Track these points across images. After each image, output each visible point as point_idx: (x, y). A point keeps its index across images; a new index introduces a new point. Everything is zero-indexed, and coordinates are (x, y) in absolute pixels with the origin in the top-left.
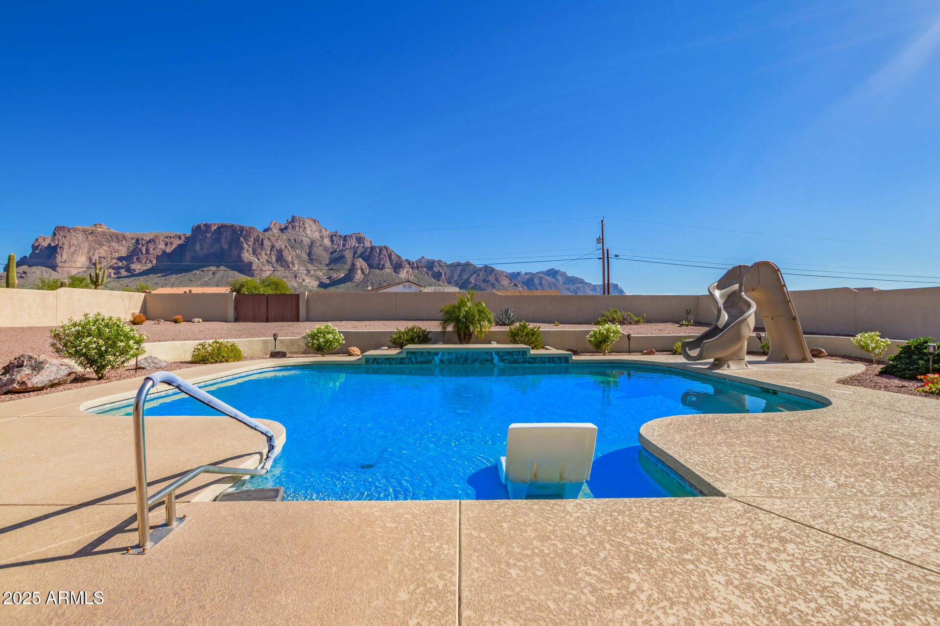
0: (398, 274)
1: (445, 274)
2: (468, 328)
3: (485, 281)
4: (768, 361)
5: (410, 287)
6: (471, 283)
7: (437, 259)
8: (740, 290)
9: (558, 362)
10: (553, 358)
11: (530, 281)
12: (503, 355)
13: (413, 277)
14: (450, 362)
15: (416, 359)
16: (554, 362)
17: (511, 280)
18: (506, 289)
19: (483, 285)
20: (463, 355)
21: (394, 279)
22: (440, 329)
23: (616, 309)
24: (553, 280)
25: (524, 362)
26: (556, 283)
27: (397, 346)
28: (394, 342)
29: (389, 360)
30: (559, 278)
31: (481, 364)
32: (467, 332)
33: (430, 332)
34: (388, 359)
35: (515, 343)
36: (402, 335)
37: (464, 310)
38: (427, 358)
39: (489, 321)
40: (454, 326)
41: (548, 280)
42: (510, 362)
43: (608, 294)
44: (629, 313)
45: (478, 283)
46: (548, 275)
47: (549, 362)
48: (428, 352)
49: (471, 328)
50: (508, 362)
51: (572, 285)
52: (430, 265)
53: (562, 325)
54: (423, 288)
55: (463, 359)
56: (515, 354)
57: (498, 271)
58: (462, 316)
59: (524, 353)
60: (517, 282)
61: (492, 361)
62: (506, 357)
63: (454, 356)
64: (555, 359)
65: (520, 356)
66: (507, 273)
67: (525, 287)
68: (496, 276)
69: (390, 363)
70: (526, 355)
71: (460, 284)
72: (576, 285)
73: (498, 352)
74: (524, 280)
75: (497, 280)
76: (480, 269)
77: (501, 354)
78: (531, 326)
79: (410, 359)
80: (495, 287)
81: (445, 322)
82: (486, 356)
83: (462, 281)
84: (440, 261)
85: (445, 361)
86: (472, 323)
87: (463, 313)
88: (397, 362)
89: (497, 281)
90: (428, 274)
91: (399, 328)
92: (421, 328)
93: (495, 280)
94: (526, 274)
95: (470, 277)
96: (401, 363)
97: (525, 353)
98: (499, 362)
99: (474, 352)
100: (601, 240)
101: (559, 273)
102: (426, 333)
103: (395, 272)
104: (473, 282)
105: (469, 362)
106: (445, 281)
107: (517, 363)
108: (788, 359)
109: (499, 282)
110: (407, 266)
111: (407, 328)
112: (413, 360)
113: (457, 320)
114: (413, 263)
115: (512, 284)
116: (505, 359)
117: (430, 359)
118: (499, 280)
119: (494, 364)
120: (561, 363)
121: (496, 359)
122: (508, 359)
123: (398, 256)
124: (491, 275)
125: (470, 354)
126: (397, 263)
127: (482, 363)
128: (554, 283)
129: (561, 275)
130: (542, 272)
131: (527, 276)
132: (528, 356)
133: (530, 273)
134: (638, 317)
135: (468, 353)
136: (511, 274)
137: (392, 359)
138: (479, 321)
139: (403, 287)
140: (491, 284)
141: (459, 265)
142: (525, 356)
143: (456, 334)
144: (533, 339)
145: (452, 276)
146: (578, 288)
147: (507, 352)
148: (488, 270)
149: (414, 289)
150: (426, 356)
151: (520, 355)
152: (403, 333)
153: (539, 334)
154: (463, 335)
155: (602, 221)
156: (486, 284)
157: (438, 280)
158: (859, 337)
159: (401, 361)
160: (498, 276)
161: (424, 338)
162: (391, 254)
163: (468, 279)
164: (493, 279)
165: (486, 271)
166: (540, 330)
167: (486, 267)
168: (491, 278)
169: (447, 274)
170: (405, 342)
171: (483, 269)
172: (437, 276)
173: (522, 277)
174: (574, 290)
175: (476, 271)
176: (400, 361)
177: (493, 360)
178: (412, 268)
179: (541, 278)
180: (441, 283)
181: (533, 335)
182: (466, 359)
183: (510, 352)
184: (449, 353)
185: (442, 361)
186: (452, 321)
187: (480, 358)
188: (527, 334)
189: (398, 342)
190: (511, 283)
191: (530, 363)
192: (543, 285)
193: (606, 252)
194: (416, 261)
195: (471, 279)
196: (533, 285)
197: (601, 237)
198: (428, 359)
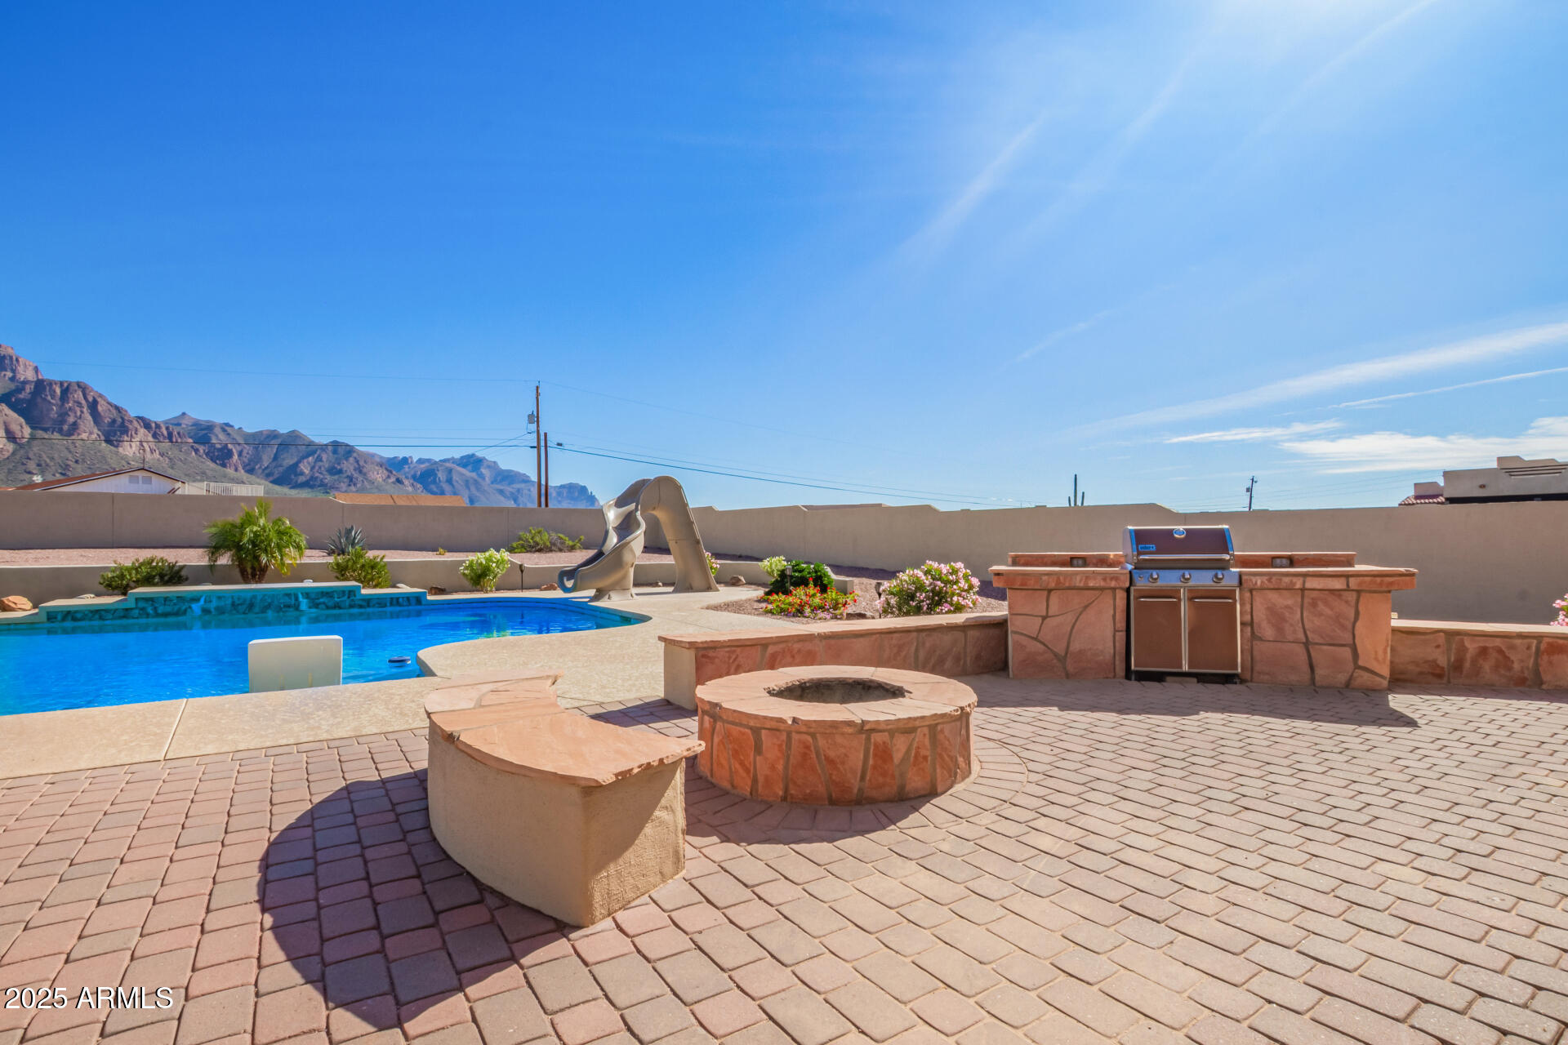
0: (117, 447)
1: (240, 454)
2: (257, 558)
3: (333, 471)
4: (674, 592)
5: (148, 481)
6: (302, 474)
7: (219, 420)
8: (636, 509)
9: (405, 604)
10: (398, 599)
11: (428, 476)
12: (315, 597)
13: (157, 455)
14: (221, 611)
15: (155, 609)
16: (398, 604)
17: (391, 472)
18: (379, 489)
19: (328, 479)
20: (245, 600)
21: (104, 457)
22: (205, 562)
23: (540, 529)
24: (474, 475)
25: (351, 606)
26: (480, 480)
27: (116, 592)
28: (109, 586)
29: (98, 613)
30: (484, 471)
31: (278, 612)
32: (256, 564)
33: (184, 566)
34: (97, 611)
35: (343, 580)
36: (126, 573)
37: (251, 531)
38: (176, 608)
39: (298, 547)
40: (233, 556)
41: (463, 475)
42: (328, 608)
43: (547, 505)
44: (561, 536)
45: (317, 475)
46: (465, 466)
47: (391, 604)
48: (178, 597)
49: (264, 559)
50: (324, 607)
51: (510, 484)
52: (202, 434)
53: (451, 554)
54: (179, 484)
55: (245, 607)
56: (336, 596)
57: (361, 454)
58: (245, 540)
59: (351, 592)
60: (402, 477)
61: (297, 607)
62: (322, 600)
63: (229, 602)
64: (401, 600)
65: (346, 598)
66: (381, 457)
67: (419, 486)
68: (357, 462)
69: (101, 618)
70: (355, 596)
71: (276, 476)
72: (514, 486)
73: (307, 593)
74: (416, 472)
75: (360, 470)
76: (324, 447)
77: (313, 596)
78: (371, 554)
79: (143, 609)
80: (355, 485)
81: (215, 550)
82: (287, 600)
83: (281, 469)
84: (227, 425)
85: (212, 610)
86: (266, 551)
87: (249, 532)
88: (116, 615)
89: (360, 472)
90: (196, 451)
91: (119, 560)
92: (166, 560)
93: (355, 470)
94: (420, 461)
95: (299, 462)
96: (124, 617)
97: (352, 594)
98: (310, 608)
99: (265, 595)
100: (535, 418)
101: (485, 463)
102: (176, 568)
103: (108, 441)
104: (307, 471)
105: (257, 609)
106: (240, 468)
107: (340, 608)
108: (692, 589)
109: (365, 474)
110: (142, 431)
111: (137, 560)
112: (150, 610)
113: (239, 547)
114: (158, 426)
115: (393, 479)
116: (320, 604)
117: (184, 608)
118: (365, 470)
119: (302, 611)
120: (410, 605)
121: (304, 603)
122: (324, 603)
123: (117, 408)
124: (347, 459)
125: (259, 598)
126: (114, 421)
127: (279, 609)
128: (476, 480)
129: (489, 467)
130: (453, 460)
131: (422, 466)
132: (358, 597)
133: (429, 460)
134: (573, 541)
135: (254, 597)
136: (389, 459)
137: (107, 611)
138: (280, 547)
139: (130, 482)
140: (348, 476)
141: (273, 435)
142: (353, 598)
143: (238, 570)
144: (371, 573)
145: (256, 459)
146: (518, 490)
147: (322, 593)
148: (341, 450)
149: (158, 486)
150: (175, 604)
151: (343, 596)
152: (129, 570)
153: (384, 566)
154: (249, 571)
155: (537, 388)
156: (336, 477)
157: (224, 465)
158: (766, 563)
159: (126, 613)
160: (362, 463)
161: (174, 576)
162: (95, 402)
163: (296, 465)
164: (352, 468)
165: (335, 452)
166: (385, 560)
167: (336, 445)
168: (348, 466)
169: (244, 454)
170: (132, 584)
171: (330, 448)
172: (222, 456)
173: (412, 466)
174: (512, 493)
175: (312, 449)
176: (122, 614)
177: (299, 605)
178: (155, 436)
179: (450, 471)
180: (230, 471)
181: (373, 568)
182: (251, 606)
183: (327, 593)
184: (219, 598)
185: (206, 611)
186: (228, 548)
187: (276, 603)
188: (363, 566)
189: (117, 583)
190: (389, 477)
191: (361, 607)
192: (455, 484)
193: (542, 437)
194: (166, 422)
195: (302, 466)
196: (434, 482)
197: (535, 413)
198: (180, 609)
